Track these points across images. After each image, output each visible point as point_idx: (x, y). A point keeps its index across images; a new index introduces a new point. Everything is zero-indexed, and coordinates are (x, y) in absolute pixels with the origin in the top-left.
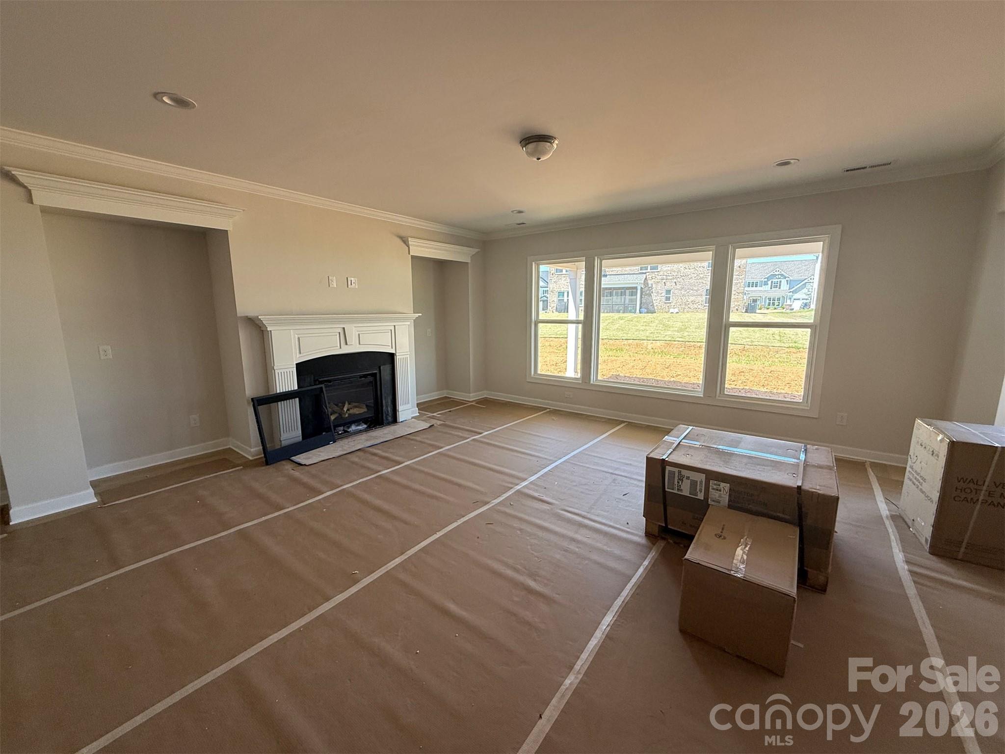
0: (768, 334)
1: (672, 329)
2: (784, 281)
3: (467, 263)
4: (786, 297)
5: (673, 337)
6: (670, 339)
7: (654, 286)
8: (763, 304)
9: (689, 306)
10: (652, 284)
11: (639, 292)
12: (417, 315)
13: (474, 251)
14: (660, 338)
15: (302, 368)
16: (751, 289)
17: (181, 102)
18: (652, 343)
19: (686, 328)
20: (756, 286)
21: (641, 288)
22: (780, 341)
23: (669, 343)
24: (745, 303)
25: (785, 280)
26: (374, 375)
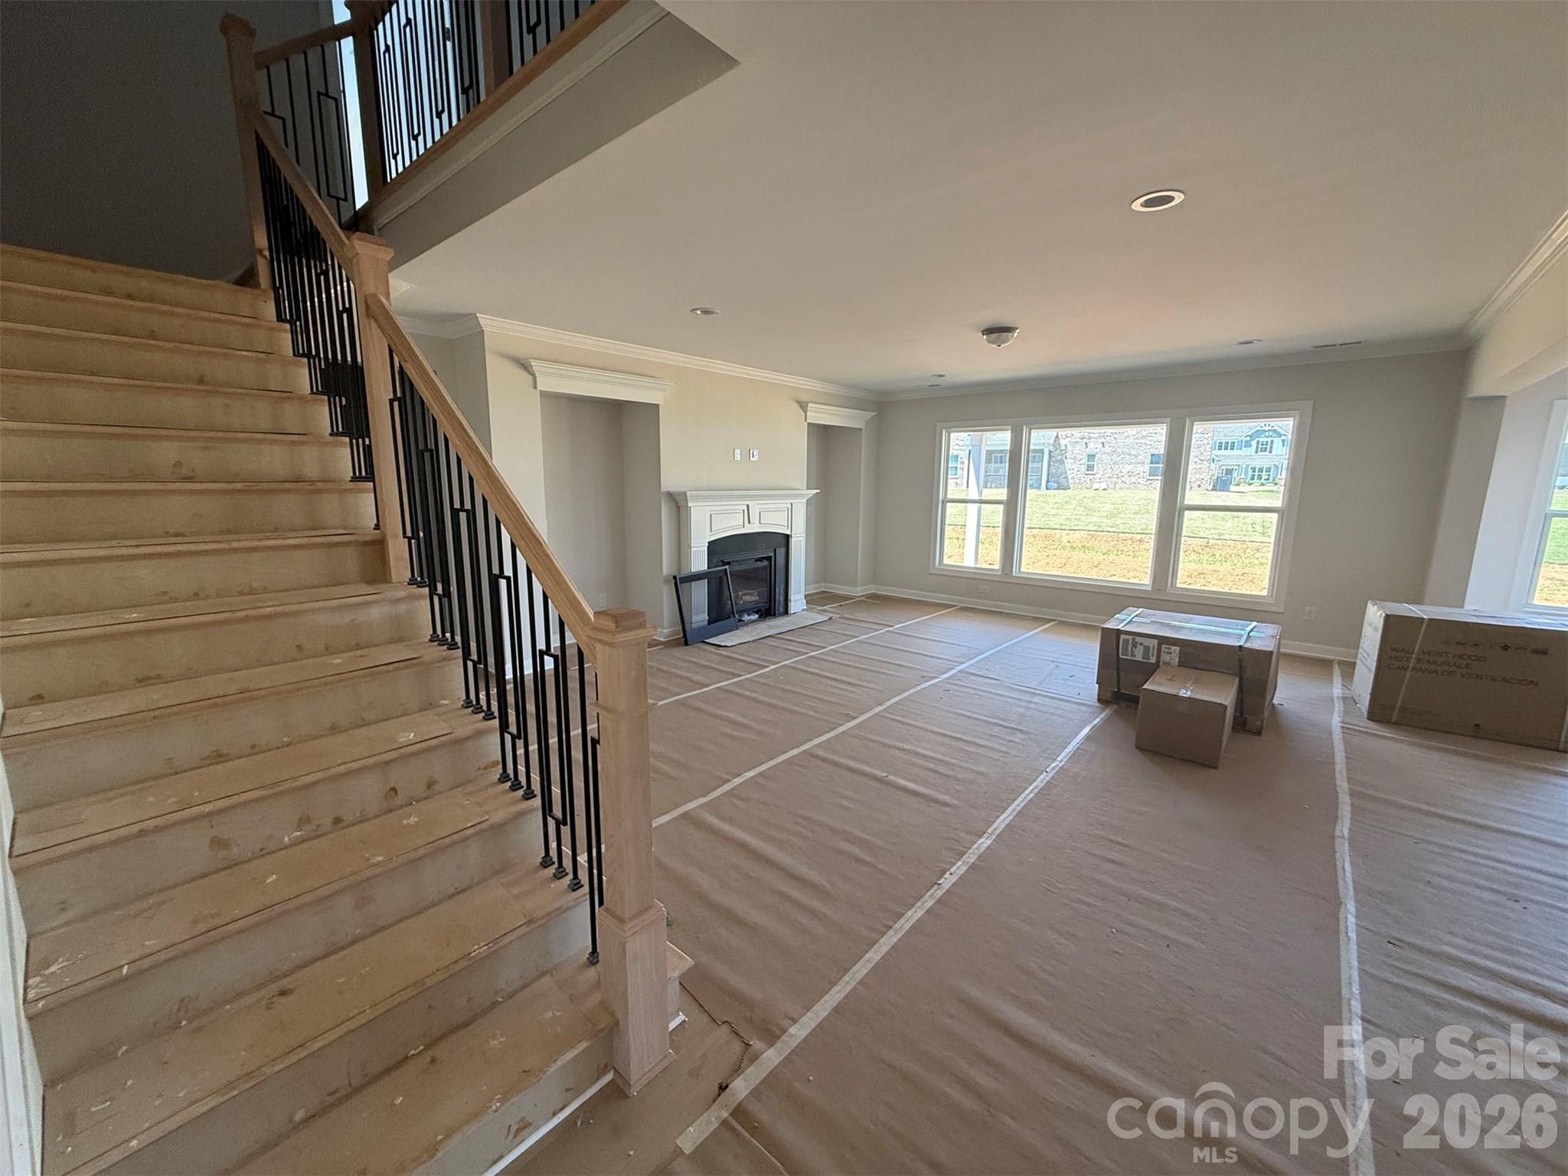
0: (1245, 523)
1: (1098, 514)
2: (1278, 442)
3: (861, 429)
4: (1280, 466)
5: (1100, 526)
6: (1095, 528)
7: (1069, 448)
8: (1243, 476)
9: (1124, 479)
10: (1066, 445)
11: (1046, 457)
12: (815, 491)
13: (869, 415)
14: (1080, 527)
15: (713, 546)
16: (1223, 452)
17: (706, 312)
18: (1068, 534)
19: (1120, 513)
20: (1232, 449)
21: (1050, 451)
22: (1264, 534)
23: (1094, 534)
24: (1213, 475)
25: (1279, 439)
26: (769, 559)
